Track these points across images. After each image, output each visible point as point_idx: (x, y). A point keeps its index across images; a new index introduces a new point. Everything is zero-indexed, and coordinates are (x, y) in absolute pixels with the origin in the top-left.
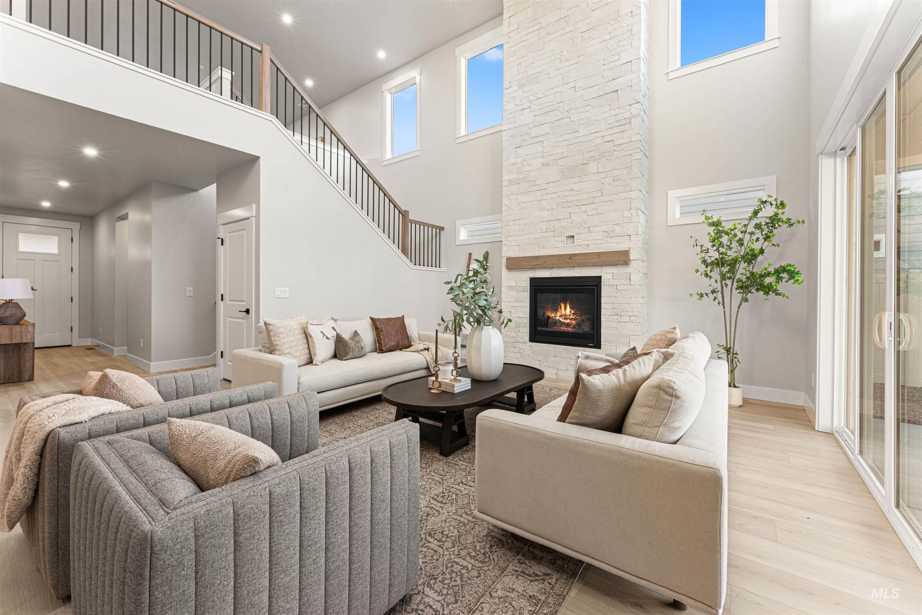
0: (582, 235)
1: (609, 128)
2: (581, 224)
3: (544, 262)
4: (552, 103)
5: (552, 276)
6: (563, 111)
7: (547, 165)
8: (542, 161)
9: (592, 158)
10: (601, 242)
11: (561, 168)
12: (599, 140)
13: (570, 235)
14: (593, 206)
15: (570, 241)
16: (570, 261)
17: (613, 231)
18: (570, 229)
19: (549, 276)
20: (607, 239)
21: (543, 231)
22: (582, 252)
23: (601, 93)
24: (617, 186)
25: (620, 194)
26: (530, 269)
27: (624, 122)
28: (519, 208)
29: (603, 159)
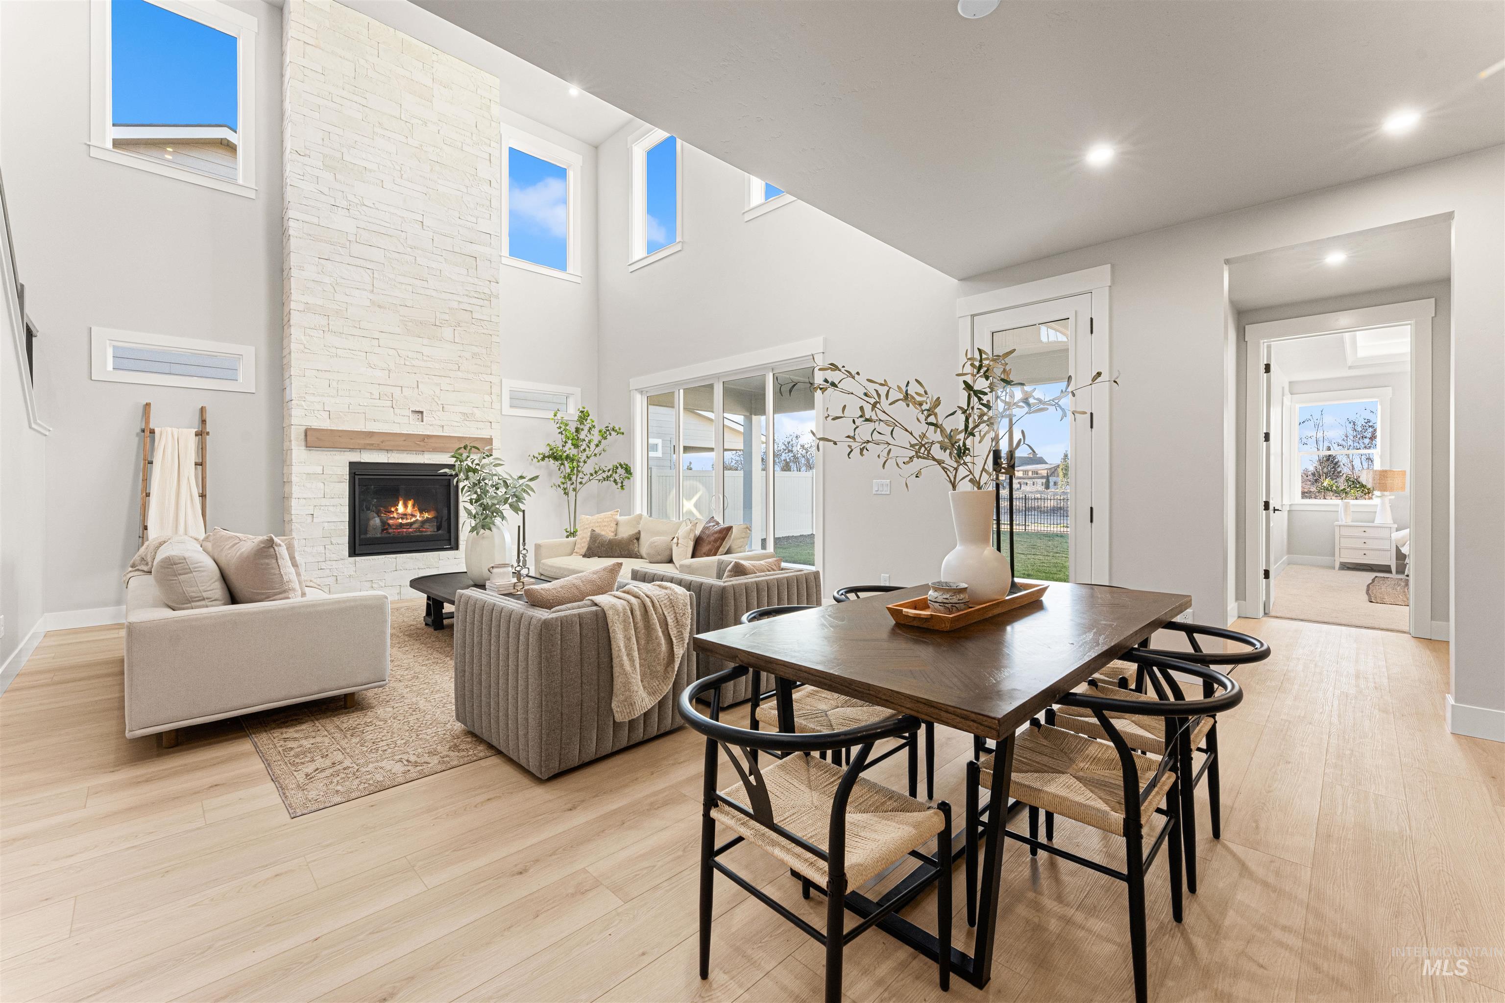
0: (434, 412)
1: (467, 296)
2: (433, 399)
3: (382, 442)
4: (388, 225)
5: (390, 461)
6: (405, 245)
7: (379, 306)
8: (371, 298)
9: (446, 322)
10: (459, 424)
11: (402, 318)
12: (455, 305)
13: (417, 410)
14: (446, 380)
15: (416, 416)
16: (422, 444)
17: (472, 414)
18: (417, 402)
19: (386, 462)
20: (466, 422)
21: (373, 397)
22: (434, 434)
23: (457, 249)
24: (476, 364)
25: (480, 375)
26: (352, 449)
27: (482, 296)
28: (328, 353)
29: (459, 328)
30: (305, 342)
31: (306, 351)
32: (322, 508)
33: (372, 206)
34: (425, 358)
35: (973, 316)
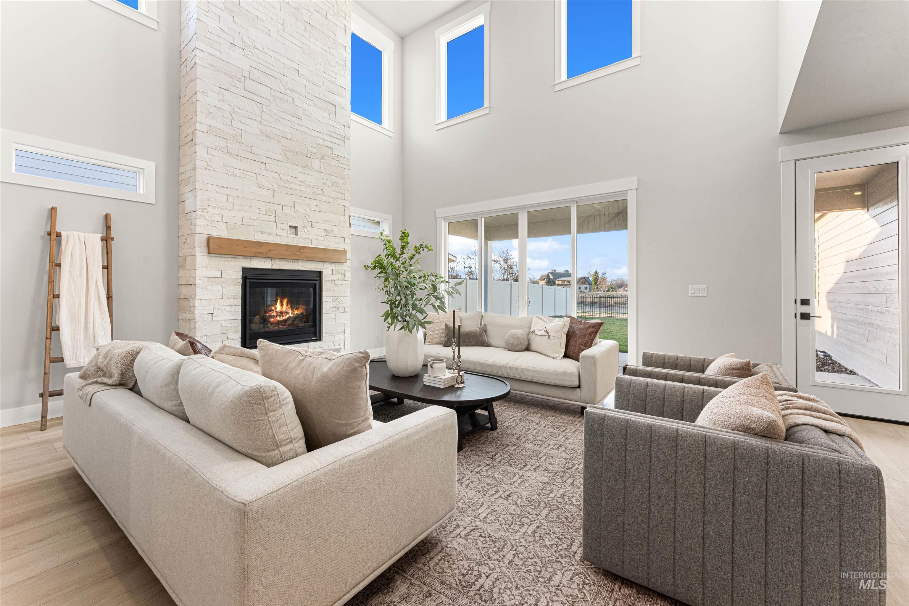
0: (305, 228)
1: (329, 135)
2: (305, 217)
3: (269, 251)
4: (274, 68)
5: (273, 268)
6: (286, 87)
7: (266, 136)
8: (260, 128)
9: (314, 155)
10: (322, 239)
11: (283, 148)
12: (321, 142)
13: (294, 225)
14: (315, 202)
15: (292, 231)
16: (298, 253)
17: (332, 231)
18: (293, 219)
19: (270, 268)
20: (327, 237)
21: (261, 212)
22: (306, 246)
23: (322, 97)
24: (335, 191)
25: (337, 199)
26: (244, 257)
27: (339, 137)
28: (227, 172)
29: (323, 161)
30: (208, 160)
31: (209, 168)
32: (221, 308)
33: (262, 50)
34: (299, 183)
35: (795, 161)
